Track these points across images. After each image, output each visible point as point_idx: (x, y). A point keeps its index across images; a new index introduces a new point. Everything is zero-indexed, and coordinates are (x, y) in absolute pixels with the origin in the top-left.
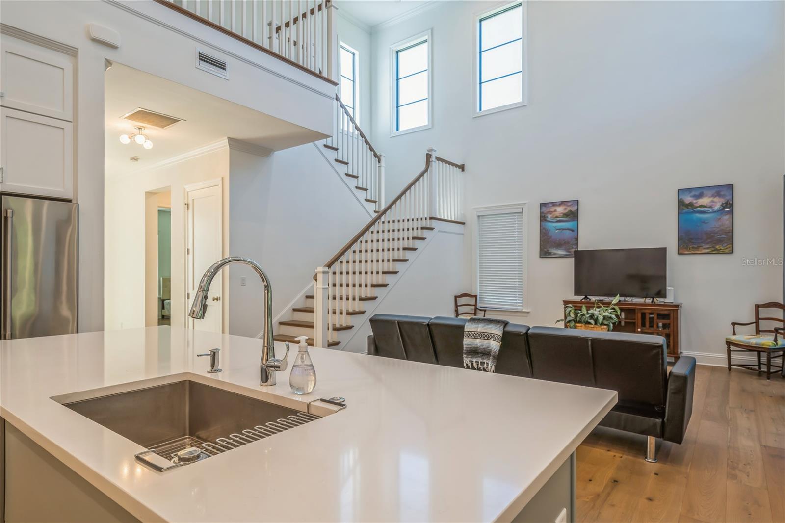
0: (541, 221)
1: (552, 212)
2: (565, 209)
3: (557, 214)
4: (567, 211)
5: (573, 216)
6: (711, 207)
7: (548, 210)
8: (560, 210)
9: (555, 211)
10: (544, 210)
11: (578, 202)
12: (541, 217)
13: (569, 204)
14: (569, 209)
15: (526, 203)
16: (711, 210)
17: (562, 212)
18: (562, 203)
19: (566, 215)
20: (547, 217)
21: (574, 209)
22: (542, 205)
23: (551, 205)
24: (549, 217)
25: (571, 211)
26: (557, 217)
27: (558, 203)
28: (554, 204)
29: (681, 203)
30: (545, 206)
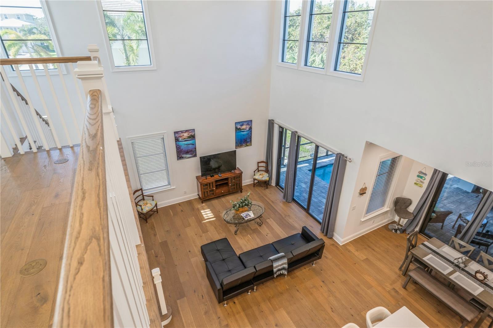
0: (176, 141)
1: (181, 136)
2: (188, 134)
3: (184, 137)
4: (189, 135)
5: (193, 137)
6: (246, 129)
7: (179, 136)
8: (186, 135)
9: (183, 135)
10: (177, 135)
11: (194, 130)
12: (176, 139)
13: (190, 131)
14: (190, 134)
15: (165, 132)
16: (246, 130)
17: (187, 136)
18: (186, 131)
19: (189, 137)
20: (179, 139)
21: (193, 134)
22: (176, 133)
23: (180, 132)
24: (180, 139)
25: (191, 135)
26: (184, 139)
27: (184, 131)
28: (182, 132)
29: (236, 128)
30: (177, 133)
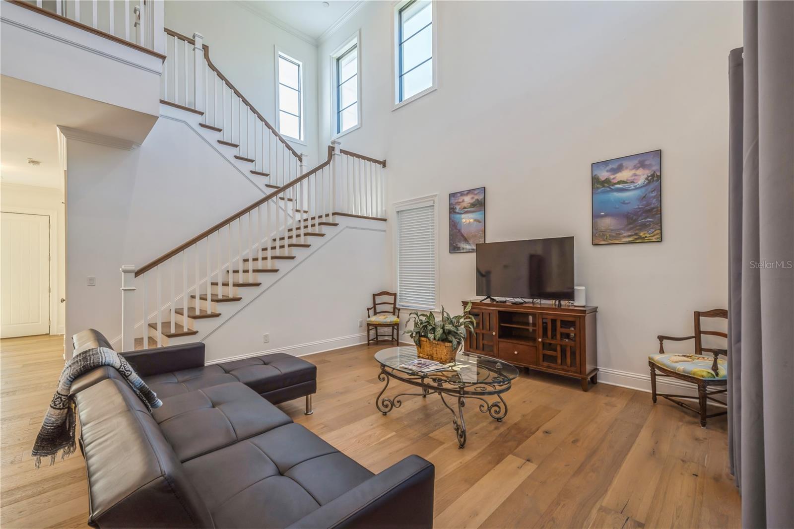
0: (450, 213)
1: (460, 202)
2: (473, 198)
3: (465, 204)
4: (474, 200)
5: (480, 205)
6: (632, 182)
7: (456, 201)
8: (468, 200)
9: (463, 201)
10: (453, 201)
11: (485, 189)
12: (450, 209)
13: (476, 192)
14: (476, 197)
15: (436, 195)
16: (632, 186)
17: (469, 202)
18: (470, 192)
19: (473, 205)
20: (456, 208)
21: (481, 197)
22: (452, 195)
23: (459, 195)
24: (458, 208)
25: (477, 200)
26: (465, 208)
27: (466, 192)
28: (462, 194)
29: (595, 180)
30: (454, 197)
